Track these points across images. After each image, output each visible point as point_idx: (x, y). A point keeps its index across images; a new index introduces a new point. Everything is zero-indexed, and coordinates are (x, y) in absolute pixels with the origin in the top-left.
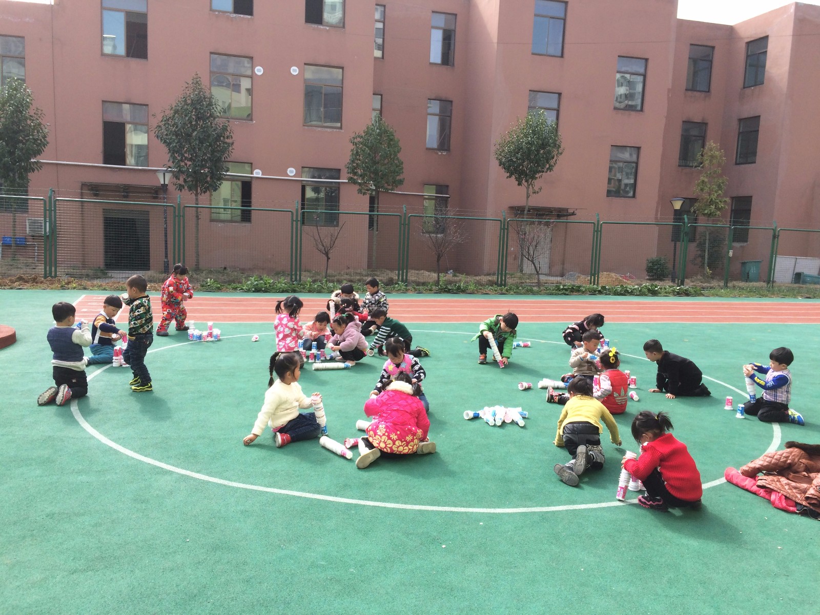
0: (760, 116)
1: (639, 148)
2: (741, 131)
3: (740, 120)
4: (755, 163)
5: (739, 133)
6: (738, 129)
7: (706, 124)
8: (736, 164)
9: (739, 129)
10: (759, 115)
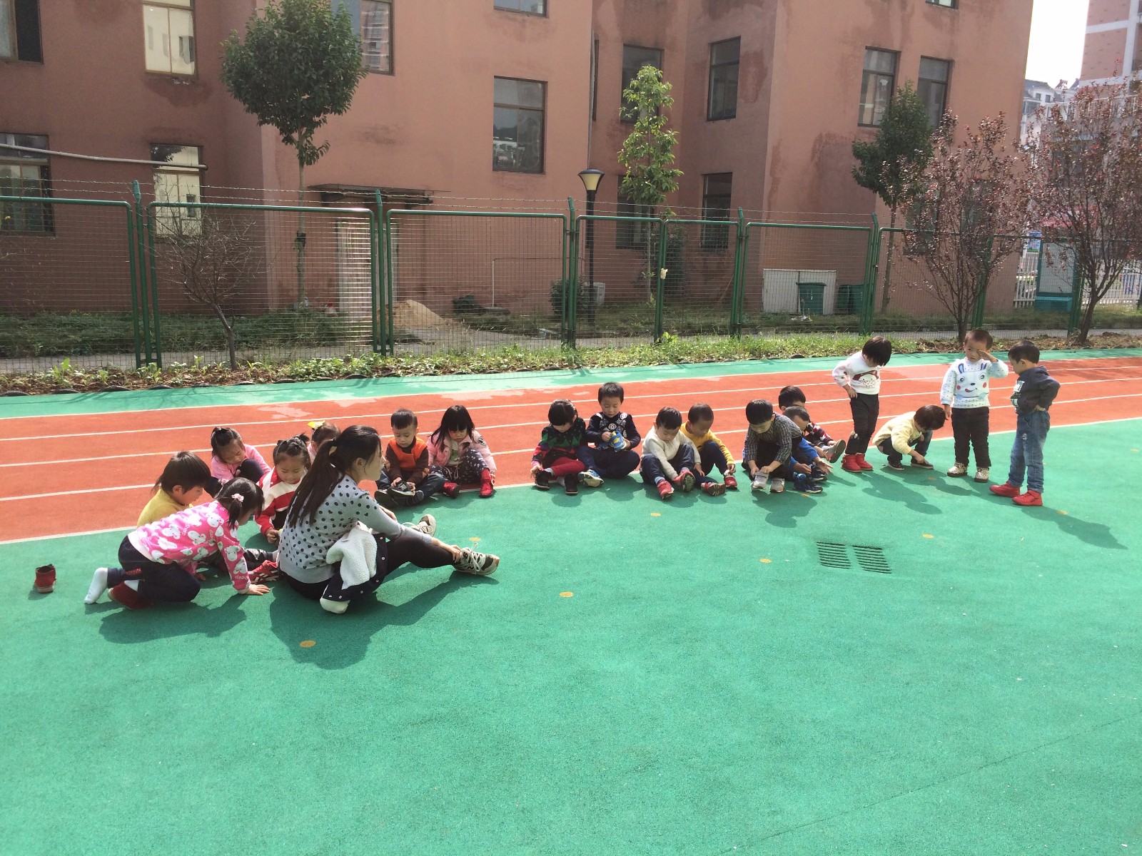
0: (739, 38)
1: (544, 83)
2: (714, 63)
3: (712, 45)
4: (734, 117)
5: (712, 67)
6: (708, 63)
7: (661, 51)
8: (709, 120)
9: (711, 62)
10: (737, 36)
